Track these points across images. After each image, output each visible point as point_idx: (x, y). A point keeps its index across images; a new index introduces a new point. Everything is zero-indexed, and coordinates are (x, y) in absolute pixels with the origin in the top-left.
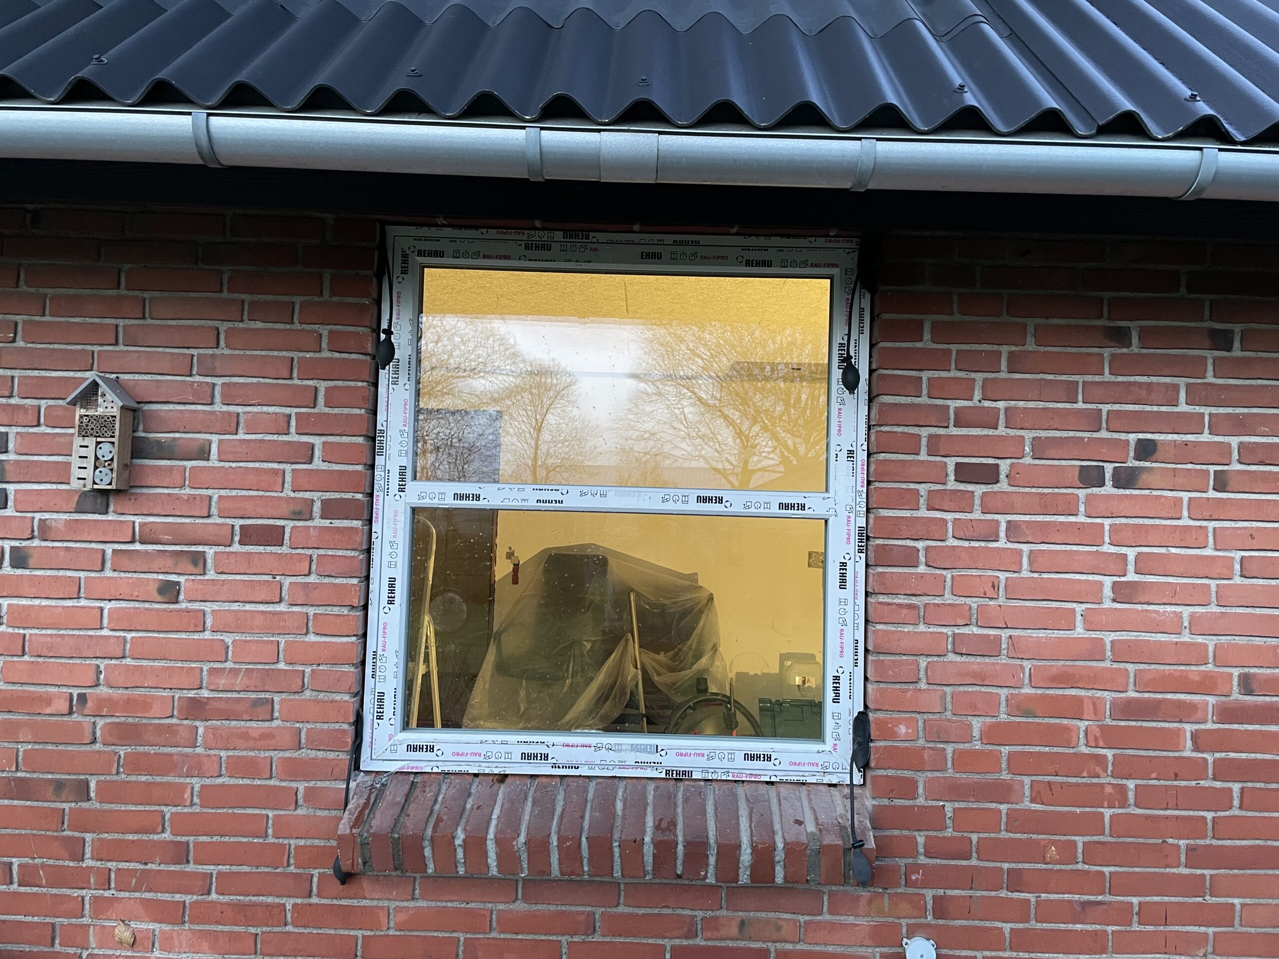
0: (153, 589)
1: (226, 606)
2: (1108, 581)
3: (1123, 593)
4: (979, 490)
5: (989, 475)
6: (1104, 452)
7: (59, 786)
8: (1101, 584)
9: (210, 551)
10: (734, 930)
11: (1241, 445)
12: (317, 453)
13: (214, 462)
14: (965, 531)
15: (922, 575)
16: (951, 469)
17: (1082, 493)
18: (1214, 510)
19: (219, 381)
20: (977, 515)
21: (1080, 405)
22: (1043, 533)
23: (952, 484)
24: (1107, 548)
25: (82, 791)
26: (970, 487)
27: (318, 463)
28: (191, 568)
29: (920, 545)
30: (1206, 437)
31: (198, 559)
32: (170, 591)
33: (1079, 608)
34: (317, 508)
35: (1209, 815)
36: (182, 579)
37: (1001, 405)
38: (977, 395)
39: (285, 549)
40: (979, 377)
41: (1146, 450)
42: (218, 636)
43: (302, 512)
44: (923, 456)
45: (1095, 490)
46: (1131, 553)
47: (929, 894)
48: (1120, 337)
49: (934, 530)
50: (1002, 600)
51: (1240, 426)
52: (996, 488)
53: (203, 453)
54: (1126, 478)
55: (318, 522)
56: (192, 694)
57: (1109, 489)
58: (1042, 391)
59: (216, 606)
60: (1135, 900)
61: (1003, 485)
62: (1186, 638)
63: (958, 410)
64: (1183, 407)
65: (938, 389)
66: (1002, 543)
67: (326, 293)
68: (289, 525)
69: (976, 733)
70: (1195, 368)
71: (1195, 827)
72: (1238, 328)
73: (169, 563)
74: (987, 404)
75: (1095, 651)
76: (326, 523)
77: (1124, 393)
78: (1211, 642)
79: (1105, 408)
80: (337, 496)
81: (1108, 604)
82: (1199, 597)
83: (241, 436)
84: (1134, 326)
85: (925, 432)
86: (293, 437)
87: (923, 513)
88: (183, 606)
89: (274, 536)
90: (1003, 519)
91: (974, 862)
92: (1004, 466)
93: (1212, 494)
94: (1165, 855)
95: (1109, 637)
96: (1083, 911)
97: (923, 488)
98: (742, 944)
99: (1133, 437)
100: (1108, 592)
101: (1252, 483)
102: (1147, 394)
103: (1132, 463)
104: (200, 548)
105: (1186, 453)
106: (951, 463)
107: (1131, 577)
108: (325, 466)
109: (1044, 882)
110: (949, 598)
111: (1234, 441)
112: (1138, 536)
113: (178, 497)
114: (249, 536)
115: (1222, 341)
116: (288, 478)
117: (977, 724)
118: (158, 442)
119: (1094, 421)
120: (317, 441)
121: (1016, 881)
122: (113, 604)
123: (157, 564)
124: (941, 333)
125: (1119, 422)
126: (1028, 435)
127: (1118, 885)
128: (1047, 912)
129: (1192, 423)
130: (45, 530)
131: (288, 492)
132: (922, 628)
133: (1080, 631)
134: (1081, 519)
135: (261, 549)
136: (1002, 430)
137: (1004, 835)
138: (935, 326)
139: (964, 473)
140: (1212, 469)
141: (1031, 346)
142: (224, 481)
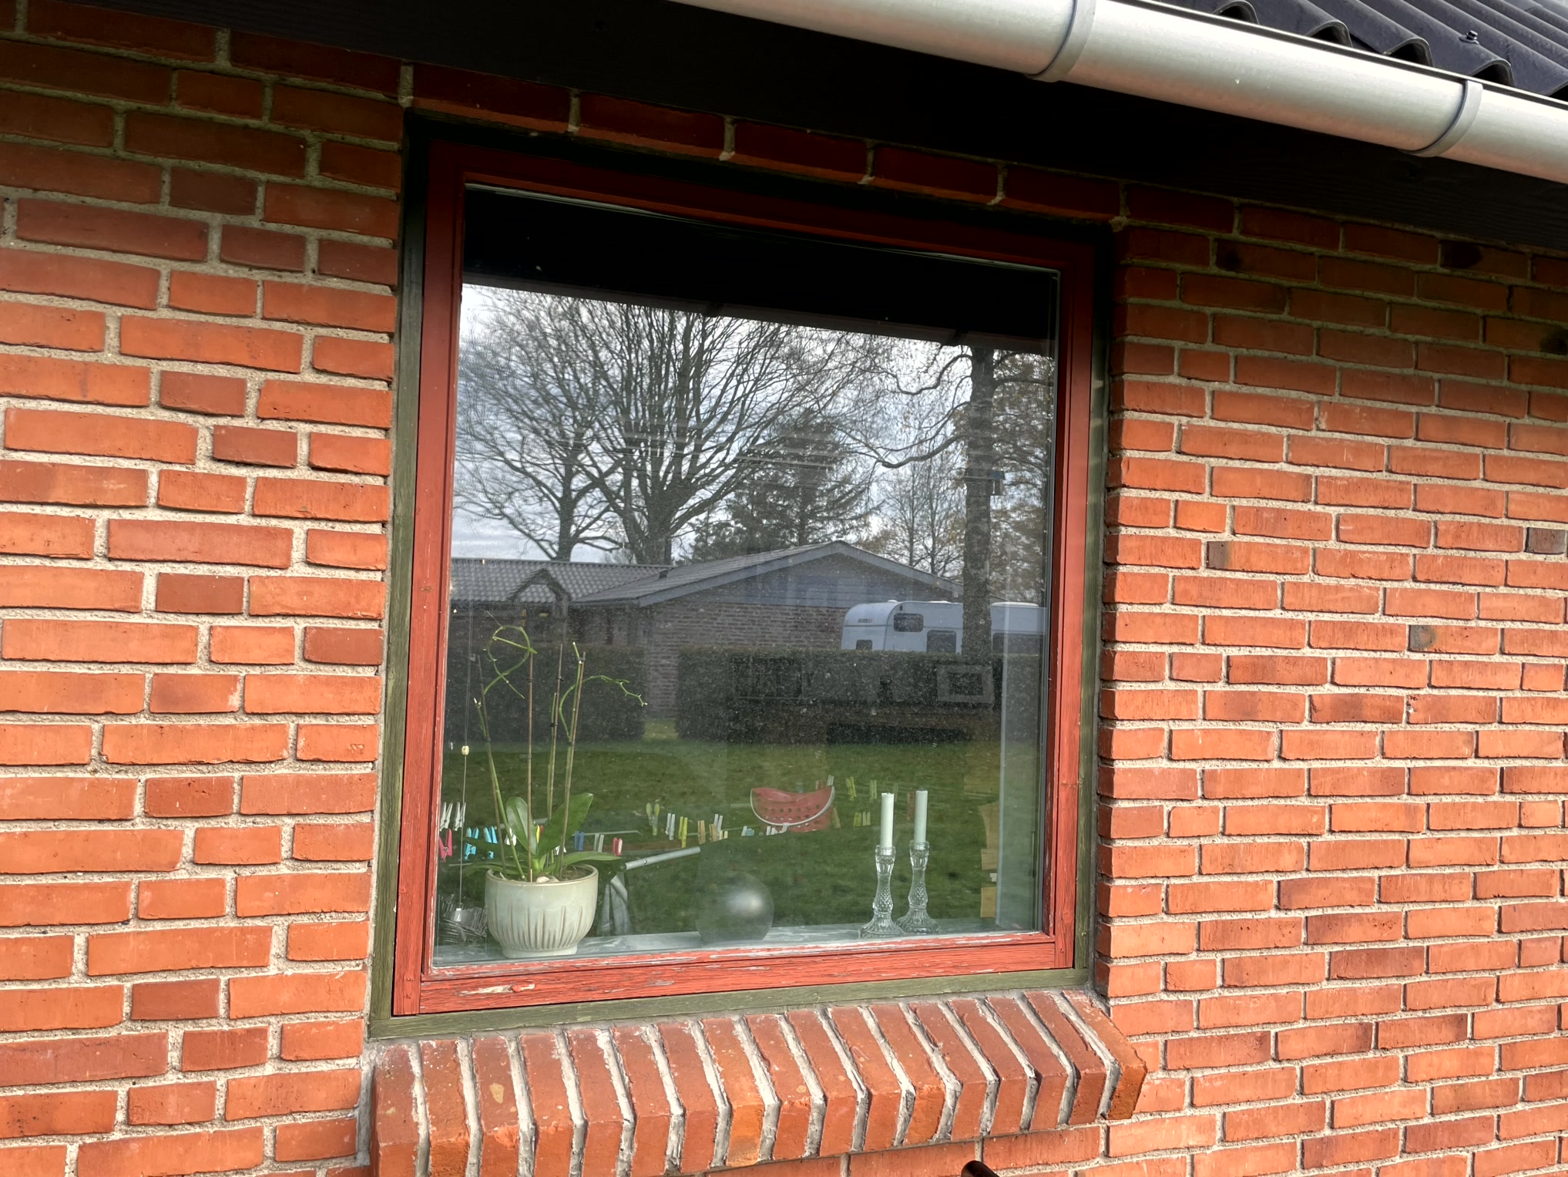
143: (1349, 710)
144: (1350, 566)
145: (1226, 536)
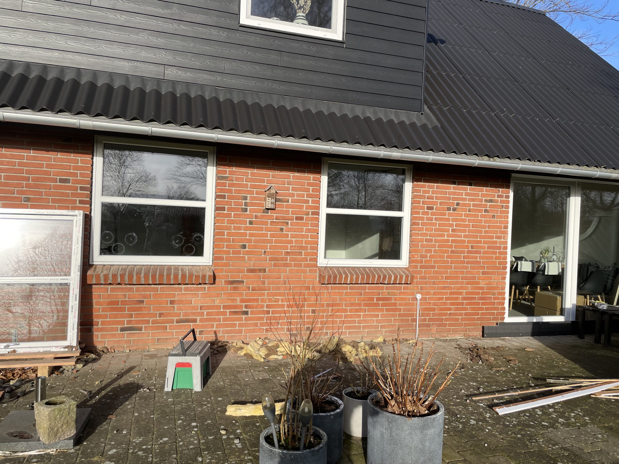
0: (279, 229)
1: (293, 233)
2: (451, 228)
3: (453, 230)
4: (430, 211)
5: (432, 208)
6: (451, 205)
7: (260, 270)
8: (449, 229)
9: (290, 222)
10: (387, 294)
11: (473, 204)
12: (310, 202)
13: (290, 203)
14: (428, 219)
15: (420, 227)
16: (426, 207)
17: (447, 212)
18: (468, 216)
19: (291, 186)
20: (430, 216)
21: (447, 196)
22: (441, 219)
23: (426, 210)
24: (451, 222)
25: (265, 271)
26: (429, 211)
27: (310, 204)
28: (286, 225)
29: (420, 222)
30: (467, 202)
31: (287, 223)
32: (282, 230)
33: (446, 233)
34: (310, 213)
35: (465, 270)
36: (284, 227)
37: (435, 195)
38: (431, 193)
39: (304, 221)
40: (431, 190)
41: (458, 204)
42: (291, 239)
43: (308, 214)
44: (421, 205)
45: (449, 212)
46: (455, 223)
47: (420, 286)
48: (454, 183)
49: (422, 219)
50: (433, 232)
51: (473, 200)
52: (433, 211)
53: (288, 202)
54: (454, 210)
55: (310, 216)
56: (286, 251)
57: (451, 211)
58: (442, 193)
59: (291, 233)
60: (453, 286)
61: (434, 211)
62: (463, 239)
63: (427, 196)
64: (464, 197)
65: (424, 192)
66: (434, 221)
67: (312, 168)
68: (305, 216)
69: (428, 257)
70: (466, 189)
71: (462, 273)
72: (474, 182)
73: (281, 224)
74: (432, 195)
75: (448, 241)
76: (312, 216)
77: (454, 194)
78: (466, 239)
79: (452, 196)
80: (314, 210)
81: (451, 233)
82: (464, 231)
83: (295, 198)
84: (457, 181)
85: (422, 200)
86: (305, 198)
87: (421, 216)
88: (284, 233)
89: (302, 219)
90: (434, 217)
91: (427, 280)
92: (435, 207)
93: (468, 212)
94: (457, 278)
95: (450, 239)
96: (444, 288)
97: (421, 211)
98: (388, 296)
99: (456, 202)
100: (450, 231)
101: (474, 211)
102: (459, 194)
103: (455, 207)
104: (287, 221)
105: (464, 205)
106: (426, 206)
107: (454, 228)
108: (312, 204)
109: (439, 283)
110: (425, 232)
111: (472, 203)
112: (456, 220)
113: (283, 210)
114: (297, 218)
115: (471, 184)
116: (305, 207)
117: (428, 255)
118: (279, 199)
119: (450, 199)
120: (310, 199)
121: (434, 283)
122: (270, 232)
123: (279, 224)
125: (454, 199)
126: (439, 201)
127: (450, 283)
128: (439, 288)
129: (465, 200)
130: (256, 217)
131: (304, 210)
132: (420, 237)
133: (446, 237)
134: (447, 217)
135: (299, 221)
136: (434, 200)
137: (432, 275)
138: (424, 180)
139: (428, 208)
140: (468, 208)
141: (440, 184)
142: (292, 207)
144: (7, 185)
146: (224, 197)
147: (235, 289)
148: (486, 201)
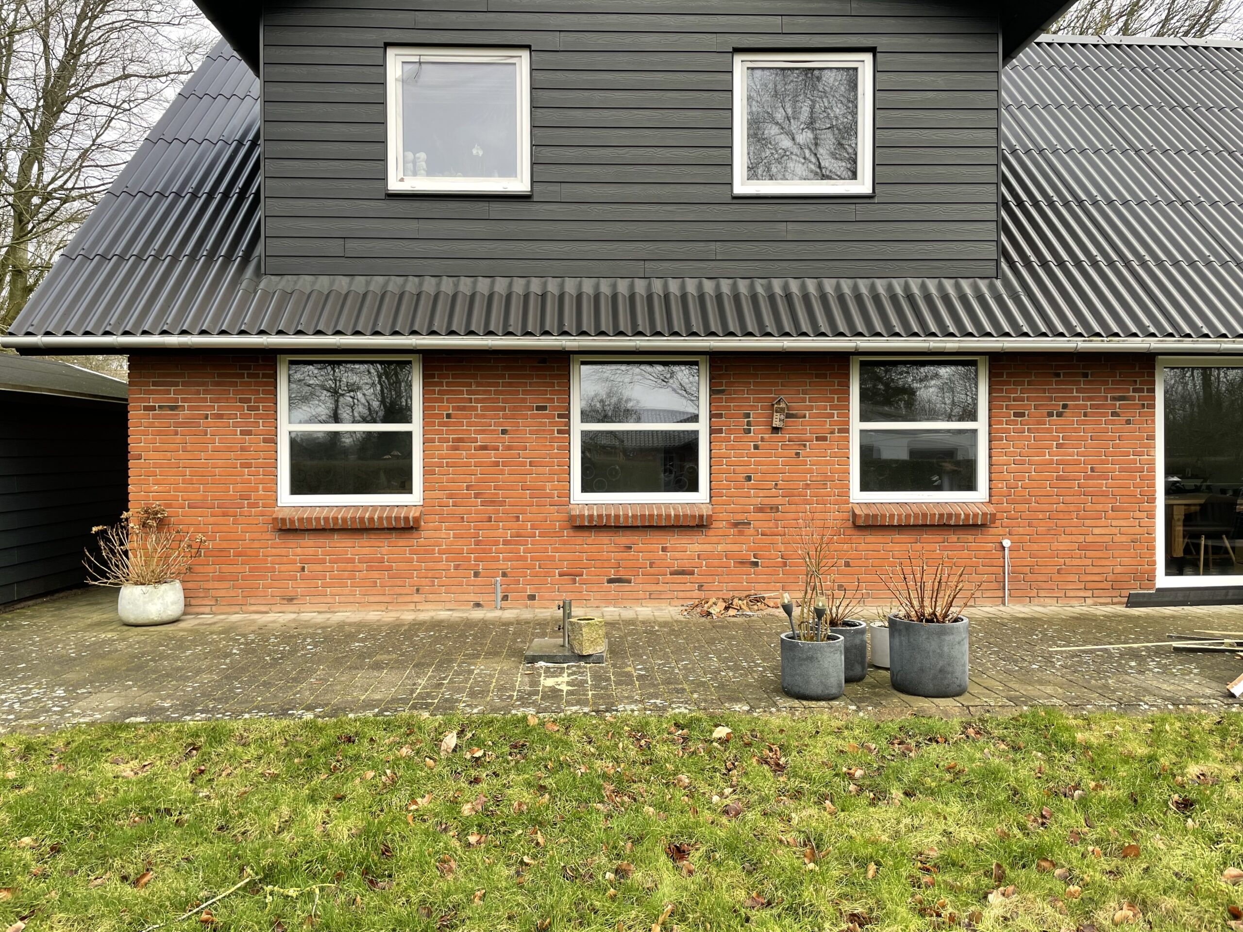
0: (793, 454)
1: (813, 459)
2: (1055, 443)
3: (1059, 446)
4: (1020, 419)
5: (1023, 415)
6: (1053, 407)
7: (772, 508)
8: (1053, 444)
9: (808, 443)
10: (956, 540)
11: (1091, 404)
12: (836, 416)
13: (807, 419)
14: (1016, 431)
15: (1004, 443)
17: (1047, 419)
18: (1084, 423)
19: (807, 396)
20: (1019, 426)
21: (1047, 395)
22: (1037, 430)
23: (1012, 418)
24: (1054, 434)
25: (778, 509)
26: (1017, 418)
27: (836, 418)
28: (802, 448)
29: (1004, 435)
30: (1081, 402)
31: (805, 446)
32: (798, 454)
33: (1047, 451)
34: (837, 431)
35: (1083, 505)
36: (800, 451)
37: (1025, 395)
38: (1019, 393)
39: (828, 442)
40: (1019, 388)
41: (1065, 406)
42: (811, 467)
43: (833, 432)
44: (1004, 410)
45: (1051, 418)
46: (1061, 435)
47: (1007, 528)
48: (1058, 375)
49: (1007, 431)
50: (1026, 449)
51: (1090, 399)
52: (1024, 418)
53: (805, 417)
54: (1059, 415)
55: (837, 435)
56: (805, 482)
57: (1055, 417)
58: (1037, 391)
59: (810, 459)
61: (1026, 418)
62: (1076, 457)
63: (1013, 397)
64: (1075, 394)
65: (1008, 391)
66: (1026, 434)
67: (836, 370)
68: (829, 436)
69: (1020, 486)
70: (1077, 383)
72: (1090, 372)
73: (797, 447)
74: (1021, 395)
75: (1051, 462)
76: (839, 435)
77: (1059, 391)
78: (1082, 458)
79: (1054, 395)
80: (842, 427)
81: (1055, 449)
82: (1079, 446)
83: (814, 411)
84: (1061, 372)
85: (1005, 404)
86: (829, 411)
87: (1005, 426)
88: (801, 459)
89: (824, 439)
90: (1026, 427)
91: (1019, 519)
92: (1027, 412)
93: (1083, 418)
94: (1070, 516)
95: (1055, 458)
96: (1049, 532)
97: (1004, 419)
98: (957, 544)
99: (1061, 403)
100: (1054, 446)
101: (1094, 414)
102: (1065, 391)
103: (1061, 410)
104: (805, 443)
105: (1076, 407)
106: (1012, 412)
107: (1061, 441)
108: (838, 419)
109: (1038, 523)
110: (1012, 449)
111: (1089, 403)
112: (1063, 430)
113: (799, 429)
114: (818, 439)
115: (1085, 375)
116: (828, 423)
117: (1020, 483)
118: (794, 414)
119: (1051, 399)
120: (835, 412)
121: (1031, 524)
122: (782, 459)
123: (794, 447)
124: (1010, 375)
125: (1057, 399)
126: (1033, 403)
127: (1058, 524)
128: (1039, 532)
129: (1077, 399)
130: (762, 439)
131: (828, 427)
132: (1005, 458)
133: (1047, 457)
134: (1047, 426)
135: (821, 442)
136: (1026, 402)
137: (1027, 512)
138: (1007, 374)
139: (1015, 415)
140: (1083, 411)
141: (1033, 378)
142: (810, 424)
143: (484, 448)
144: (483, 416)
145: (451, 412)
146: (720, 416)
147: (741, 533)
148: (1114, 399)
